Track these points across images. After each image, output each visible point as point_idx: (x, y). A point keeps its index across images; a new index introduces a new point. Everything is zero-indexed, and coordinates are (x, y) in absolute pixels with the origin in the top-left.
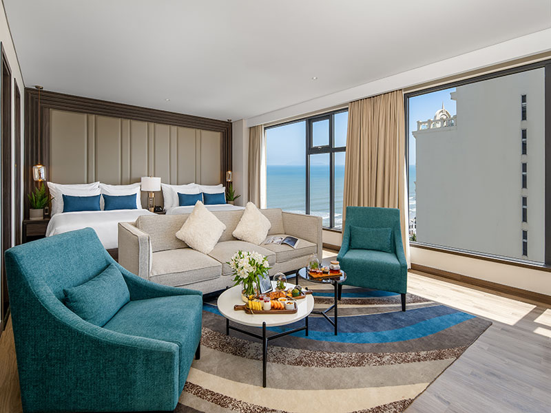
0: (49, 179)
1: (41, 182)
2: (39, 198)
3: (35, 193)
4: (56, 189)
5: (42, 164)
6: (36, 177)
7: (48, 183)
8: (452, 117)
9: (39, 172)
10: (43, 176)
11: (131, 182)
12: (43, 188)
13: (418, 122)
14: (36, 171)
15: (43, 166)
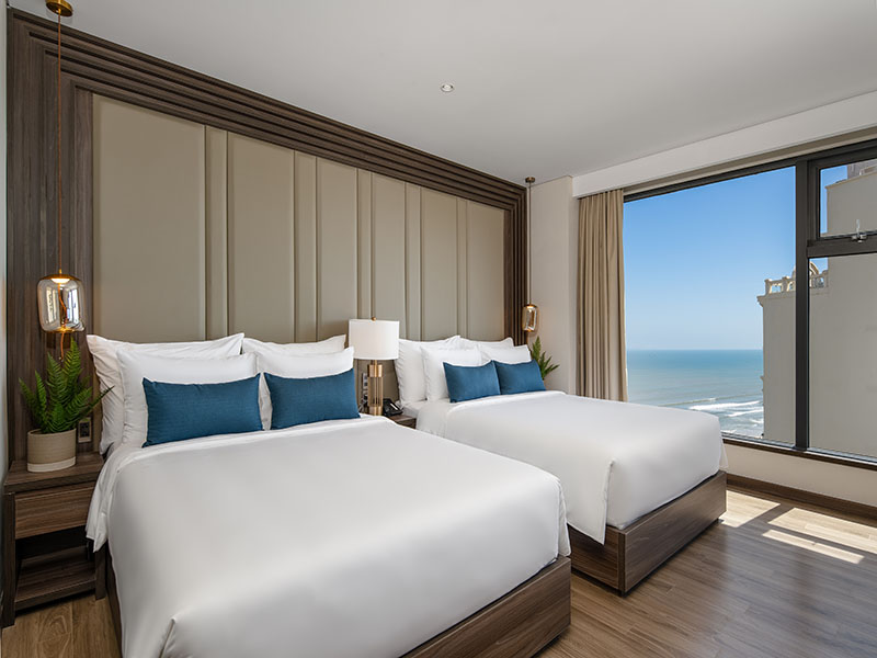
0: (91, 325)
1: (68, 334)
2: (63, 391)
3: (45, 376)
4: (120, 360)
5: (68, 274)
6: (50, 317)
7: (90, 338)
8: (820, 273)
9: (61, 303)
10: (74, 314)
11: (319, 334)
12: (73, 357)
13: (767, 281)
14: (49, 298)
15: (76, 280)
